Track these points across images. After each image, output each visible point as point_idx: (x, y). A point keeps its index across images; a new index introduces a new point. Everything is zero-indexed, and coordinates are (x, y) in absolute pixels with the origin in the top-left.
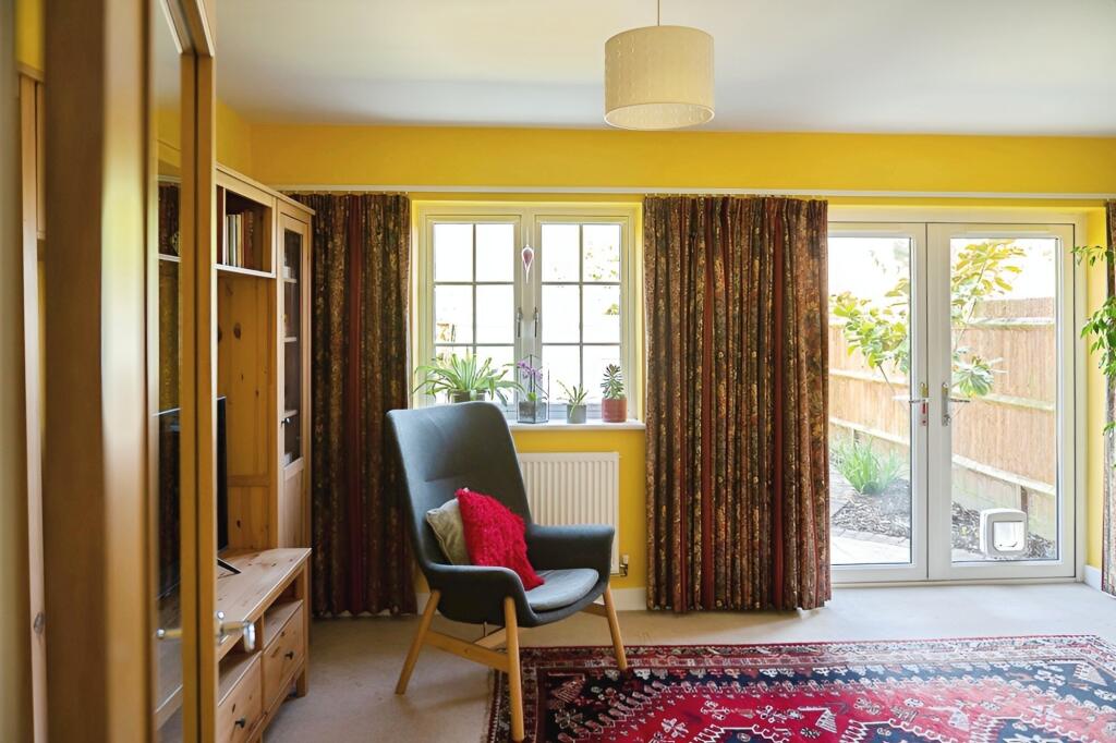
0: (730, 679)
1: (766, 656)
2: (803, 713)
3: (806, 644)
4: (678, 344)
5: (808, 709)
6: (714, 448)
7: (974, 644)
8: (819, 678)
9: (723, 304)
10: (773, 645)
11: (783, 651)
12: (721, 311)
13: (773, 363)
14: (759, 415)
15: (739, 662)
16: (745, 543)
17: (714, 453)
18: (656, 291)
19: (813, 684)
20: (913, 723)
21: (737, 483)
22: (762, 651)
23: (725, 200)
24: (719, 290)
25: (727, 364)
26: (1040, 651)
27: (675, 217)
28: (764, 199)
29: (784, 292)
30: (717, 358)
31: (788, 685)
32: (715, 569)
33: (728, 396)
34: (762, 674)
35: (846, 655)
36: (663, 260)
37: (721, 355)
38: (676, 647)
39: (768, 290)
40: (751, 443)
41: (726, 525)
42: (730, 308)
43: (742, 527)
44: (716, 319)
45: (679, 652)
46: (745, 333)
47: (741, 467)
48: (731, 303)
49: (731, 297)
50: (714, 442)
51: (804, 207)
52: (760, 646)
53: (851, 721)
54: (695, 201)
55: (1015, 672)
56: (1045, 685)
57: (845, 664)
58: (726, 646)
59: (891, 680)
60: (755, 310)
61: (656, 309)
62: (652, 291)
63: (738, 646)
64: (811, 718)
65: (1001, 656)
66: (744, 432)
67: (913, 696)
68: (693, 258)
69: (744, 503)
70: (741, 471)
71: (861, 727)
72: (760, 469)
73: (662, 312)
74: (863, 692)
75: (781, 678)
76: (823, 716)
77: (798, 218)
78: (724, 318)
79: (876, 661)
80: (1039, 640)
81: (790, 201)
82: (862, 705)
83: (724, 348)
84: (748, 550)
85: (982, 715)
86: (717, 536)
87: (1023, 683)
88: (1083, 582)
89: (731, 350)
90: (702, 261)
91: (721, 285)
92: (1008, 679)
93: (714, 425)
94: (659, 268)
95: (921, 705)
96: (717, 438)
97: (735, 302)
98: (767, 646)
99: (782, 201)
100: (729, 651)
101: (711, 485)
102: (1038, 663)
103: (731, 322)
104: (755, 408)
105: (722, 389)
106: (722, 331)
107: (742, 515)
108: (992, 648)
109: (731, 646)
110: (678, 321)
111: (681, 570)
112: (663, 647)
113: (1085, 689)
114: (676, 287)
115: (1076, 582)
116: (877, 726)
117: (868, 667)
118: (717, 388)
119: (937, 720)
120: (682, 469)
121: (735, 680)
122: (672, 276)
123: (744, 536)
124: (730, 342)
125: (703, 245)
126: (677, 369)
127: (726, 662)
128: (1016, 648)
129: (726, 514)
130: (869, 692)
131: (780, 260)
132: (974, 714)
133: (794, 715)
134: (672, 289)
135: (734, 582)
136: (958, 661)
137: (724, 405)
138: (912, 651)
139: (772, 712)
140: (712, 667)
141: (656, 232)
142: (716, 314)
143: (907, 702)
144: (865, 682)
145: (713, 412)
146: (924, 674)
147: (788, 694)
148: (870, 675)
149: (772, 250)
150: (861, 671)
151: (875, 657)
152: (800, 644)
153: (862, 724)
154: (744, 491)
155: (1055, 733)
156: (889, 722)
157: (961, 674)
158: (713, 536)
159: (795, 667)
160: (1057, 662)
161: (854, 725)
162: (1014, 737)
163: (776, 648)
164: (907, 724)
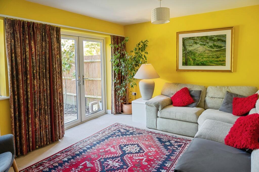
0: (57, 167)
1: (60, 156)
2: (82, 165)
3: (68, 148)
4: (20, 69)
5: (82, 164)
6: (34, 100)
7: (101, 132)
8: (78, 155)
9: (35, 56)
10: (60, 152)
11: (64, 152)
12: (34, 58)
13: (49, 73)
14: (46, 88)
15: (55, 161)
16: (44, 127)
17: (33, 102)
18: (11, 51)
19: (78, 157)
20: (106, 155)
21: (40, 109)
22: (58, 155)
23: (34, 23)
24: (33, 51)
25: (37, 74)
26: (112, 129)
27: (17, 26)
28: (45, 25)
29: (52, 52)
30: (33, 72)
31: (72, 160)
32: (35, 137)
33: (37, 84)
34: (63, 161)
35: (79, 146)
36: (13, 41)
37: (35, 71)
38: (32, 165)
39: (47, 51)
40: (44, 97)
41: (38, 123)
42: (37, 57)
43: (42, 122)
44: (32, 60)
45: (35, 167)
46: (40, 64)
47: (41, 104)
48: (37, 55)
49: (36, 53)
50: (33, 99)
51: (55, 28)
52: (57, 153)
53: (94, 161)
54: (24, 22)
55: (112, 135)
56: (119, 135)
57: (81, 148)
58: (48, 158)
59: (93, 147)
60: (44, 57)
61: (12, 57)
62: (10, 51)
63: (51, 156)
64: (85, 166)
65: (107, 133)
66: (42, 94)
67: (101, 149)
68: (24, 41)
69: (43, 115)
70: (41, 106)
71: (97, 162)
72: (47, 104)
73: (13, 59)
74: (90, 153)
75: (69, 159)
76: (87, 164)
77: (54, 32)
78: (35, 60)
79: (86, 145)
80: (110, 127)
81: (52, 26)
82: (93, 156)
83: (35, 69)
84: (44, 128)
85: (115, 147)
86: (35, 127)
87: (115, 137)
88: (107, 113)
89: (37, 70)
90: (27, 42)
91: (33, 49)
92: (112, 137)
93: (33, 93)
94: (12, 43)
95: (103, 150)
96: (34, 97)
97: (38, 55)
98: (58, 153)
99: (50, 26)
100: (50, 159)
101: (33, 112)
102: (114, 132)
103: (37, 61)
104: (45, 87)
105: (35, 81)
106: (35, 64)
107: (42, 119)
108: (104, 132)
109: (49, 157)
110: (20, 61)
111: (25, 141)
112: (28, 167)
113: (125, 133)
114: (19, 50)
115: (106, 114)
116: (100, 159)
117: (86, 147)
118: (34, 82)
119: (109, 152)
120: (24, 109)
121: (58, 166)
122: (17, 46)
123: (43, 125)
124: (37, 67)
125: (27, 37)
126: (20, 77)
127: (52, 163)
128: (108, 130)
129: (38, 120)
130: (91, 152)
131: (50, 43)
132: (113, 147)
133: (81, 167)
134: (17, 51)
135: (41, 139)
136: (101, 137)
137: (36, 87)
138: (91, 139)
139: (75, 169)
140: (49, 166)
141: (10, 31)
142: (32, 59)
143: (100, 151)
144: (88, 151)
145: (33, 89)
146: (98, 143)
147: (74, 162)
148: (88, 148)
149: (48, 40)
150: (85, 148)
151: (85, 144)
152: (67, 148)
153: (97, 161)
154: (42, 111)
155: (128, 144)
156: (101, 157)
157: (104, 140)
158: (34, 127)
159: (70, 155)
160: (117, 130)
161: (96, 162)
162: (124, 148)
163: (61, 152)
164: (105, 156)
